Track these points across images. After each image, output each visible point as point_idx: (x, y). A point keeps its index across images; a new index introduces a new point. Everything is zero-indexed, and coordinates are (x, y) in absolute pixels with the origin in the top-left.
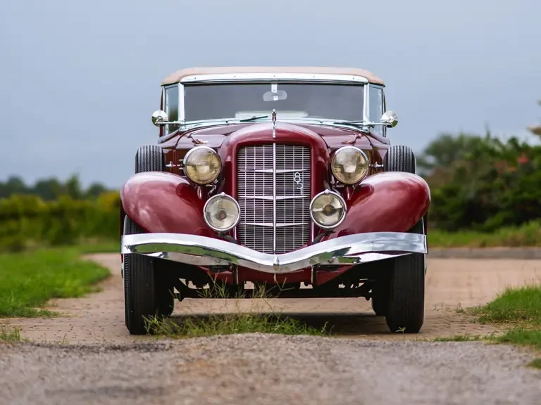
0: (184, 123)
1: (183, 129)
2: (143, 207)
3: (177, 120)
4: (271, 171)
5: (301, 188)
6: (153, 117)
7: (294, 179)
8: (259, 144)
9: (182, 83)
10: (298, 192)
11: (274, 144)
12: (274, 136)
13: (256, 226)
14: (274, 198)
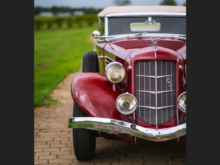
0: (107, 37)
1: (107, 40)
2: (82, 94)
3: (104, 35)
4: (154, 77)
5: (171, 86)
6: (93, 34)
7: (167, 81)
8: (147, 61)
9: (107, 17)
10: (169, 89)
11: (156, 61)
12: (156, 57)
13: (146, 108)
14: (156, 92)
